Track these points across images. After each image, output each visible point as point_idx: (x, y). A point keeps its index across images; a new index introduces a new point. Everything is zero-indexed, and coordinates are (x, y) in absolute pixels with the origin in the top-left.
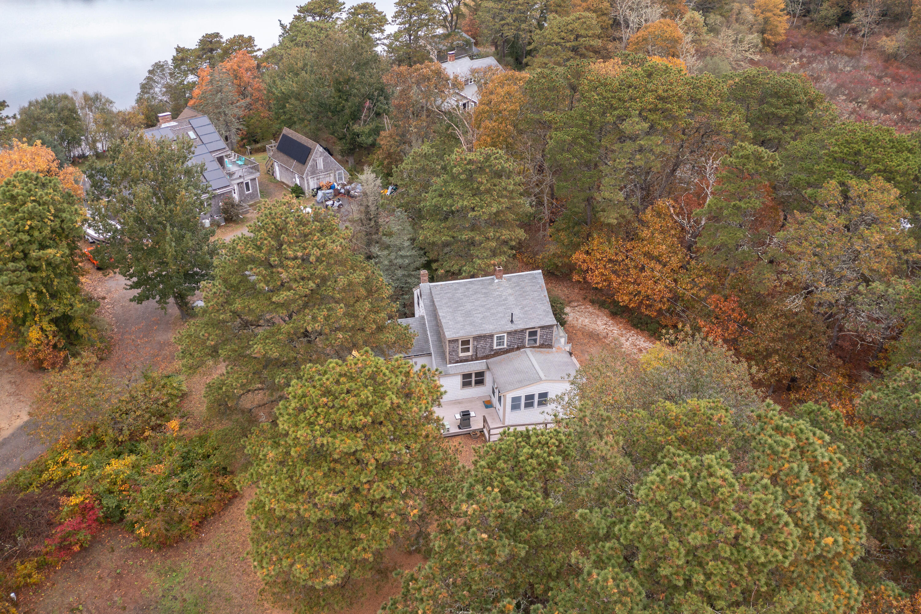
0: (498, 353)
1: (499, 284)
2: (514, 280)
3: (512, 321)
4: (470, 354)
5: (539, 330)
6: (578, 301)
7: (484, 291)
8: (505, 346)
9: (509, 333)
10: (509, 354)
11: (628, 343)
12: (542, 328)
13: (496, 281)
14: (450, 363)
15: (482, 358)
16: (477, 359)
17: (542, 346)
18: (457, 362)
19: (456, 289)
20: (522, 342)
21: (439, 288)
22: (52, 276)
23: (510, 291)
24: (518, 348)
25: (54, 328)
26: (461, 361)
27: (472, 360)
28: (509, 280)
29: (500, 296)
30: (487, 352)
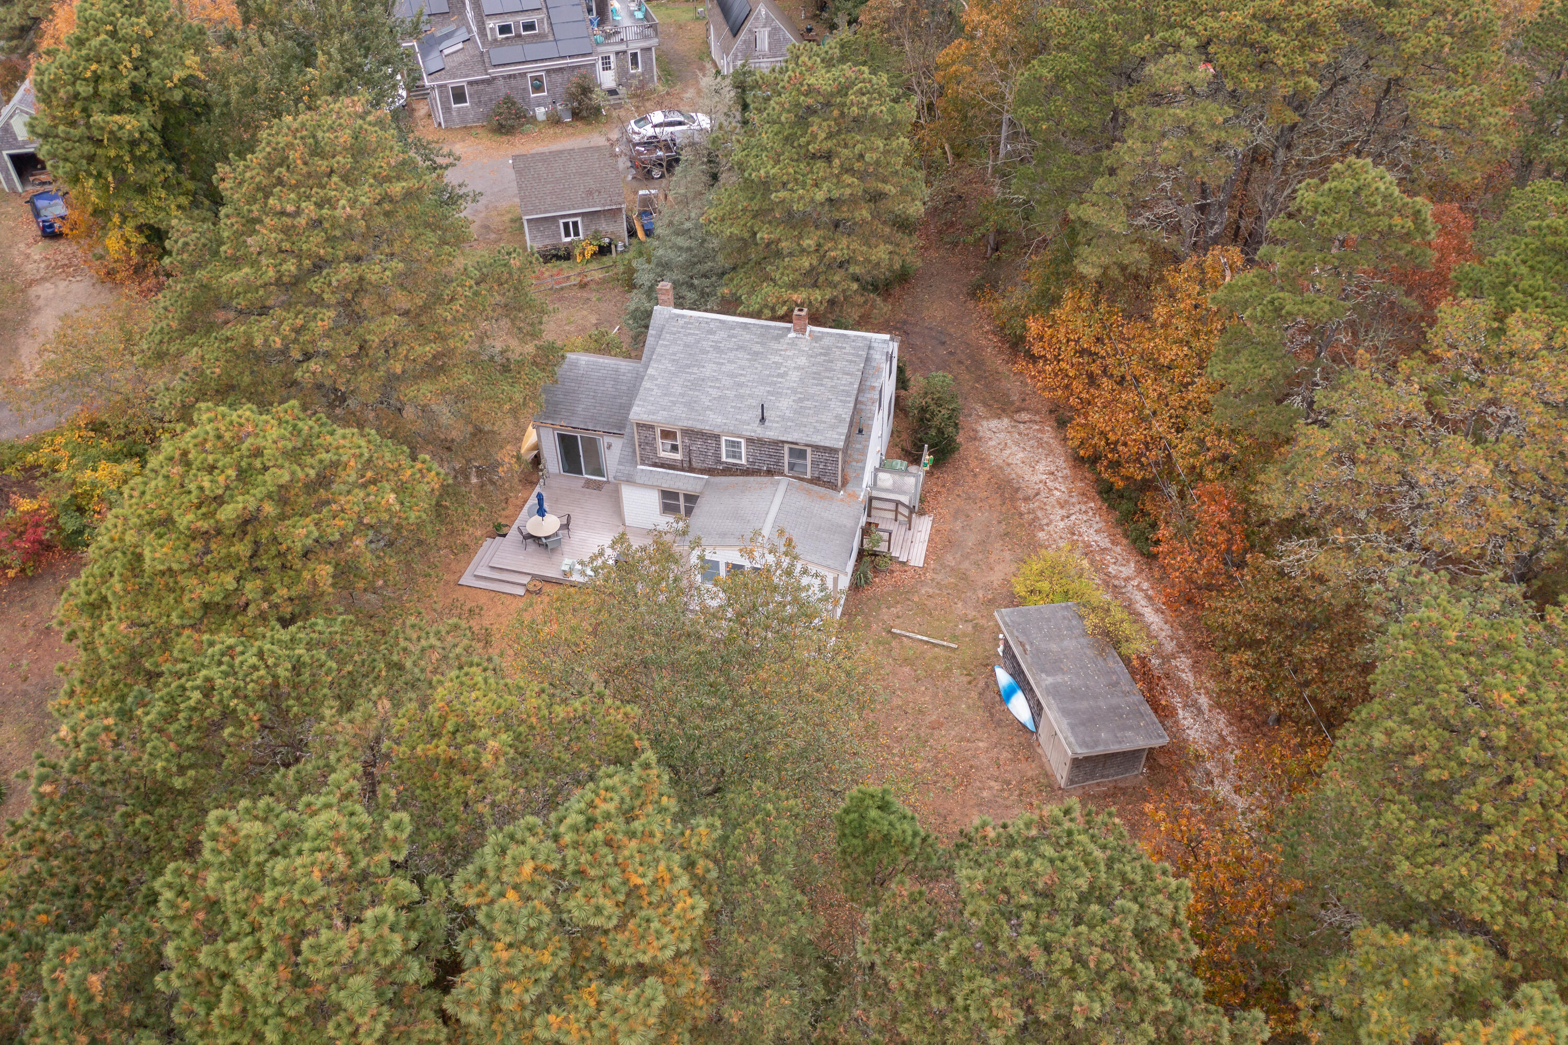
0: (730, 471)
1: (793, 344)
2: (826, 342)
3: (763, 419)
4: (678, 456)
5: (809, 450)
6: (1037, 412)
7: (758, 348)
8: (744, 461)
9: (750, 441)
10: (751, 479)
11: (1062, 525)
12: (816, 448)
13: (792, 335)
14: (643, 463)
15: (702, 471)
16: (691, 469)
17: (816, 481)
18: (655, 465)
19: (711, 332)
20: (777, 463)
21: (681, 322)
22: (127, 158)
23: (803, 361)
24: (770, 473)
25: (142, 240)
26: (662, 466)
27: (683, 470)
28: (816, 338)
29: (778, 365)
30: (710, 463)
